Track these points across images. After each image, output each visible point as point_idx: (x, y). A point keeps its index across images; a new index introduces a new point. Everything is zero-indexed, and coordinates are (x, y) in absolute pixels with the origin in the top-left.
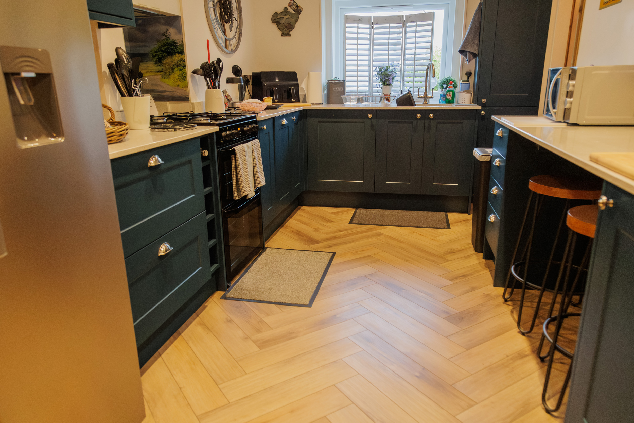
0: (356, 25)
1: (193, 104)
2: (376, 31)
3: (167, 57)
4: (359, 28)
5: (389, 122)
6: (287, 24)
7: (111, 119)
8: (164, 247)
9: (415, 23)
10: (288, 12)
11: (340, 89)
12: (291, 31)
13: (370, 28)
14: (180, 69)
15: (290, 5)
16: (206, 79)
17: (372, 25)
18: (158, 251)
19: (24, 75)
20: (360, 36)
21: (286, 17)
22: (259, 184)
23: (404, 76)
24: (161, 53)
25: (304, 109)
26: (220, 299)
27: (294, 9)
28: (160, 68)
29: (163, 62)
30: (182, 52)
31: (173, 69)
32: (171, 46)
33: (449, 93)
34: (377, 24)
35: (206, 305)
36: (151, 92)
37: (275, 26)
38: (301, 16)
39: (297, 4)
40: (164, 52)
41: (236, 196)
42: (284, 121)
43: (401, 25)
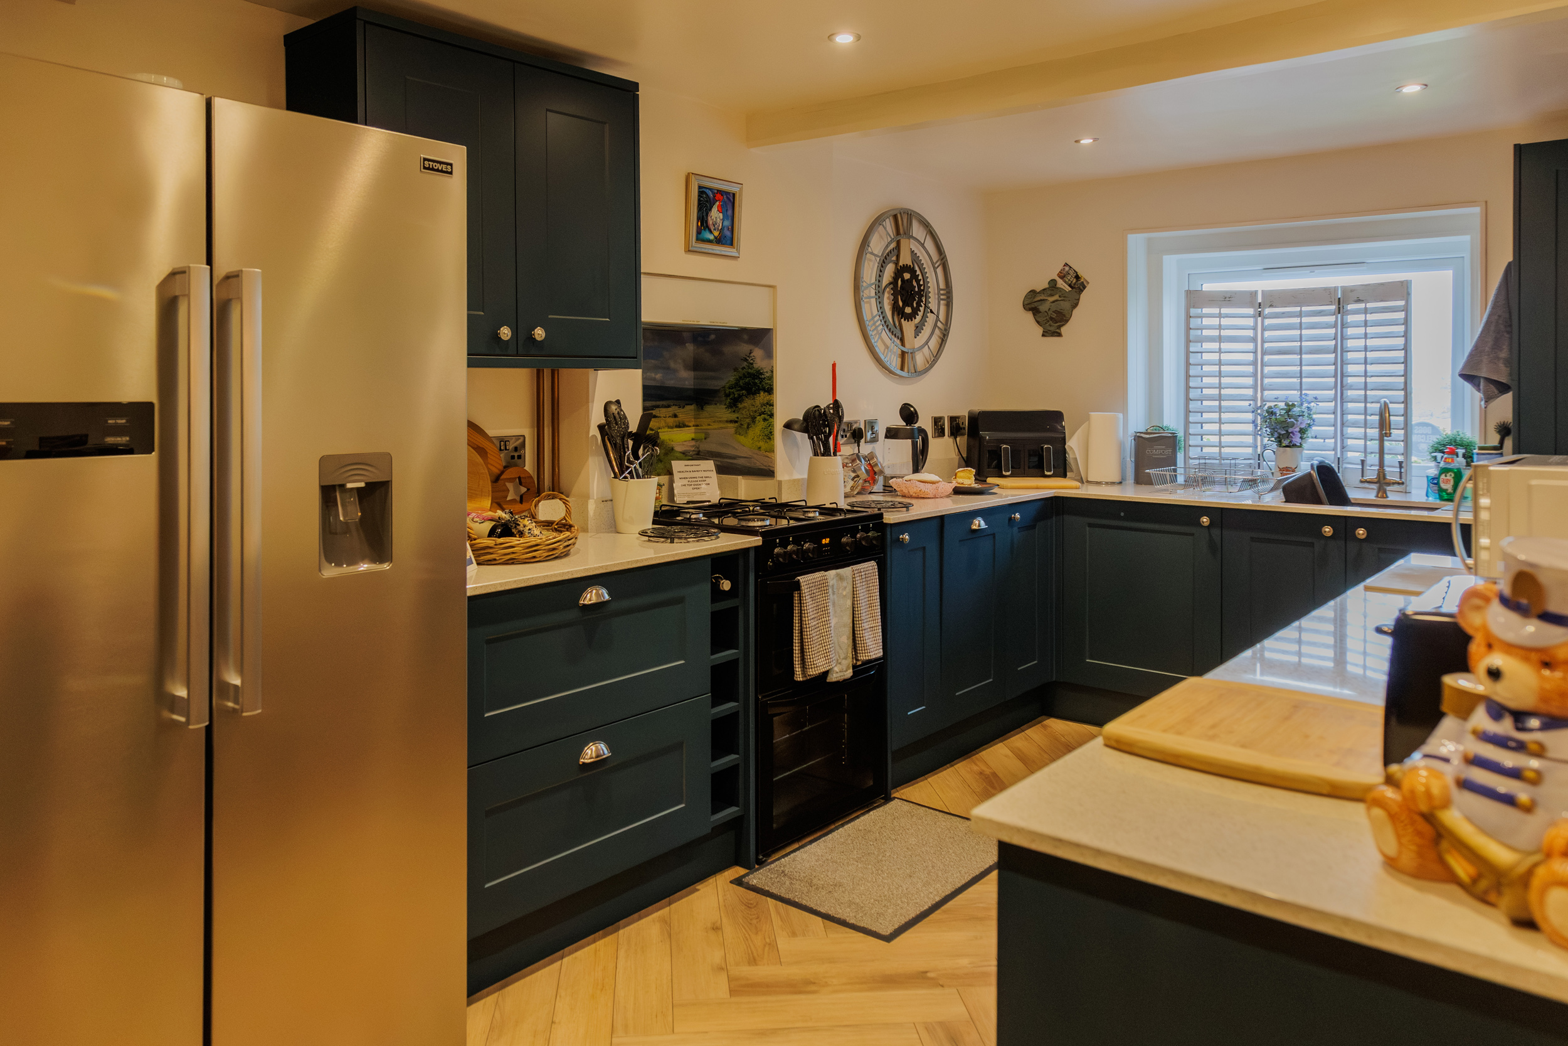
0: (1216, 311)
1: (780, 483)
2: (1267, 322)
3: (747, 397)
4: (1224, 317)
5: (1252, 539)
6: (1053, 312)
7: (564, 518)
8: (593, 748)
9: (1364, 304)
10: (1058, 288)
11: (1163, 452)
12: (1063, 325)
13: (1254, 316)
14: (765, 420)
15: (1062, 276)
16: (811, 438)
17: (1260, 310)
18: (580, 751)
19: (349, 486)
20: (1224, 333)
21: (1051, 299)
22: (864, 655)
23: (1343, 424)
24: (738, 391)
25: (1056, 495)
26: (731, 882)
27: (1070, 282)
28: (734, 416)
29: (740, 406)
30: (770, 390)
31: (753, 419)
32: (754, 379)
33: (1446, 476)
34: (1271, 306)
35: (697, 887)
36: (716, 457)
37: (1029, 316)
38: (1084, 296)
39: (1077, 273)
40: (742, 389)
41: (798, 673)
42: (977, 522)
43: (1333, 307)
